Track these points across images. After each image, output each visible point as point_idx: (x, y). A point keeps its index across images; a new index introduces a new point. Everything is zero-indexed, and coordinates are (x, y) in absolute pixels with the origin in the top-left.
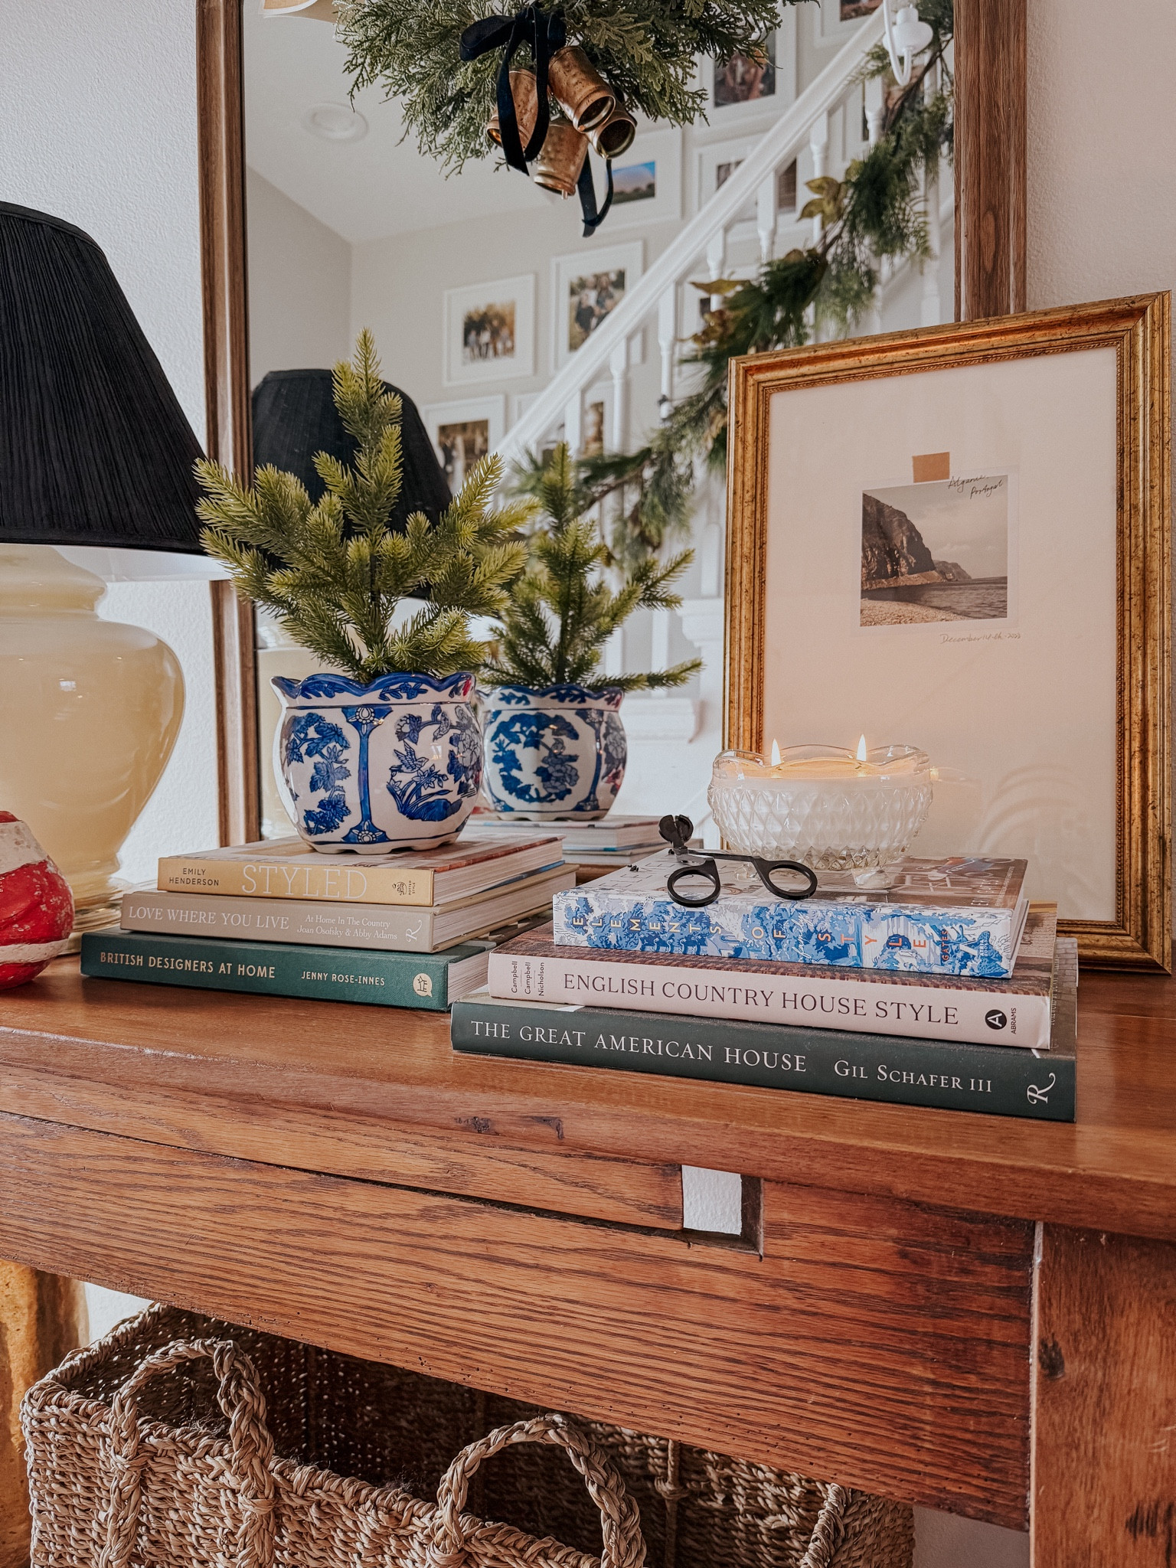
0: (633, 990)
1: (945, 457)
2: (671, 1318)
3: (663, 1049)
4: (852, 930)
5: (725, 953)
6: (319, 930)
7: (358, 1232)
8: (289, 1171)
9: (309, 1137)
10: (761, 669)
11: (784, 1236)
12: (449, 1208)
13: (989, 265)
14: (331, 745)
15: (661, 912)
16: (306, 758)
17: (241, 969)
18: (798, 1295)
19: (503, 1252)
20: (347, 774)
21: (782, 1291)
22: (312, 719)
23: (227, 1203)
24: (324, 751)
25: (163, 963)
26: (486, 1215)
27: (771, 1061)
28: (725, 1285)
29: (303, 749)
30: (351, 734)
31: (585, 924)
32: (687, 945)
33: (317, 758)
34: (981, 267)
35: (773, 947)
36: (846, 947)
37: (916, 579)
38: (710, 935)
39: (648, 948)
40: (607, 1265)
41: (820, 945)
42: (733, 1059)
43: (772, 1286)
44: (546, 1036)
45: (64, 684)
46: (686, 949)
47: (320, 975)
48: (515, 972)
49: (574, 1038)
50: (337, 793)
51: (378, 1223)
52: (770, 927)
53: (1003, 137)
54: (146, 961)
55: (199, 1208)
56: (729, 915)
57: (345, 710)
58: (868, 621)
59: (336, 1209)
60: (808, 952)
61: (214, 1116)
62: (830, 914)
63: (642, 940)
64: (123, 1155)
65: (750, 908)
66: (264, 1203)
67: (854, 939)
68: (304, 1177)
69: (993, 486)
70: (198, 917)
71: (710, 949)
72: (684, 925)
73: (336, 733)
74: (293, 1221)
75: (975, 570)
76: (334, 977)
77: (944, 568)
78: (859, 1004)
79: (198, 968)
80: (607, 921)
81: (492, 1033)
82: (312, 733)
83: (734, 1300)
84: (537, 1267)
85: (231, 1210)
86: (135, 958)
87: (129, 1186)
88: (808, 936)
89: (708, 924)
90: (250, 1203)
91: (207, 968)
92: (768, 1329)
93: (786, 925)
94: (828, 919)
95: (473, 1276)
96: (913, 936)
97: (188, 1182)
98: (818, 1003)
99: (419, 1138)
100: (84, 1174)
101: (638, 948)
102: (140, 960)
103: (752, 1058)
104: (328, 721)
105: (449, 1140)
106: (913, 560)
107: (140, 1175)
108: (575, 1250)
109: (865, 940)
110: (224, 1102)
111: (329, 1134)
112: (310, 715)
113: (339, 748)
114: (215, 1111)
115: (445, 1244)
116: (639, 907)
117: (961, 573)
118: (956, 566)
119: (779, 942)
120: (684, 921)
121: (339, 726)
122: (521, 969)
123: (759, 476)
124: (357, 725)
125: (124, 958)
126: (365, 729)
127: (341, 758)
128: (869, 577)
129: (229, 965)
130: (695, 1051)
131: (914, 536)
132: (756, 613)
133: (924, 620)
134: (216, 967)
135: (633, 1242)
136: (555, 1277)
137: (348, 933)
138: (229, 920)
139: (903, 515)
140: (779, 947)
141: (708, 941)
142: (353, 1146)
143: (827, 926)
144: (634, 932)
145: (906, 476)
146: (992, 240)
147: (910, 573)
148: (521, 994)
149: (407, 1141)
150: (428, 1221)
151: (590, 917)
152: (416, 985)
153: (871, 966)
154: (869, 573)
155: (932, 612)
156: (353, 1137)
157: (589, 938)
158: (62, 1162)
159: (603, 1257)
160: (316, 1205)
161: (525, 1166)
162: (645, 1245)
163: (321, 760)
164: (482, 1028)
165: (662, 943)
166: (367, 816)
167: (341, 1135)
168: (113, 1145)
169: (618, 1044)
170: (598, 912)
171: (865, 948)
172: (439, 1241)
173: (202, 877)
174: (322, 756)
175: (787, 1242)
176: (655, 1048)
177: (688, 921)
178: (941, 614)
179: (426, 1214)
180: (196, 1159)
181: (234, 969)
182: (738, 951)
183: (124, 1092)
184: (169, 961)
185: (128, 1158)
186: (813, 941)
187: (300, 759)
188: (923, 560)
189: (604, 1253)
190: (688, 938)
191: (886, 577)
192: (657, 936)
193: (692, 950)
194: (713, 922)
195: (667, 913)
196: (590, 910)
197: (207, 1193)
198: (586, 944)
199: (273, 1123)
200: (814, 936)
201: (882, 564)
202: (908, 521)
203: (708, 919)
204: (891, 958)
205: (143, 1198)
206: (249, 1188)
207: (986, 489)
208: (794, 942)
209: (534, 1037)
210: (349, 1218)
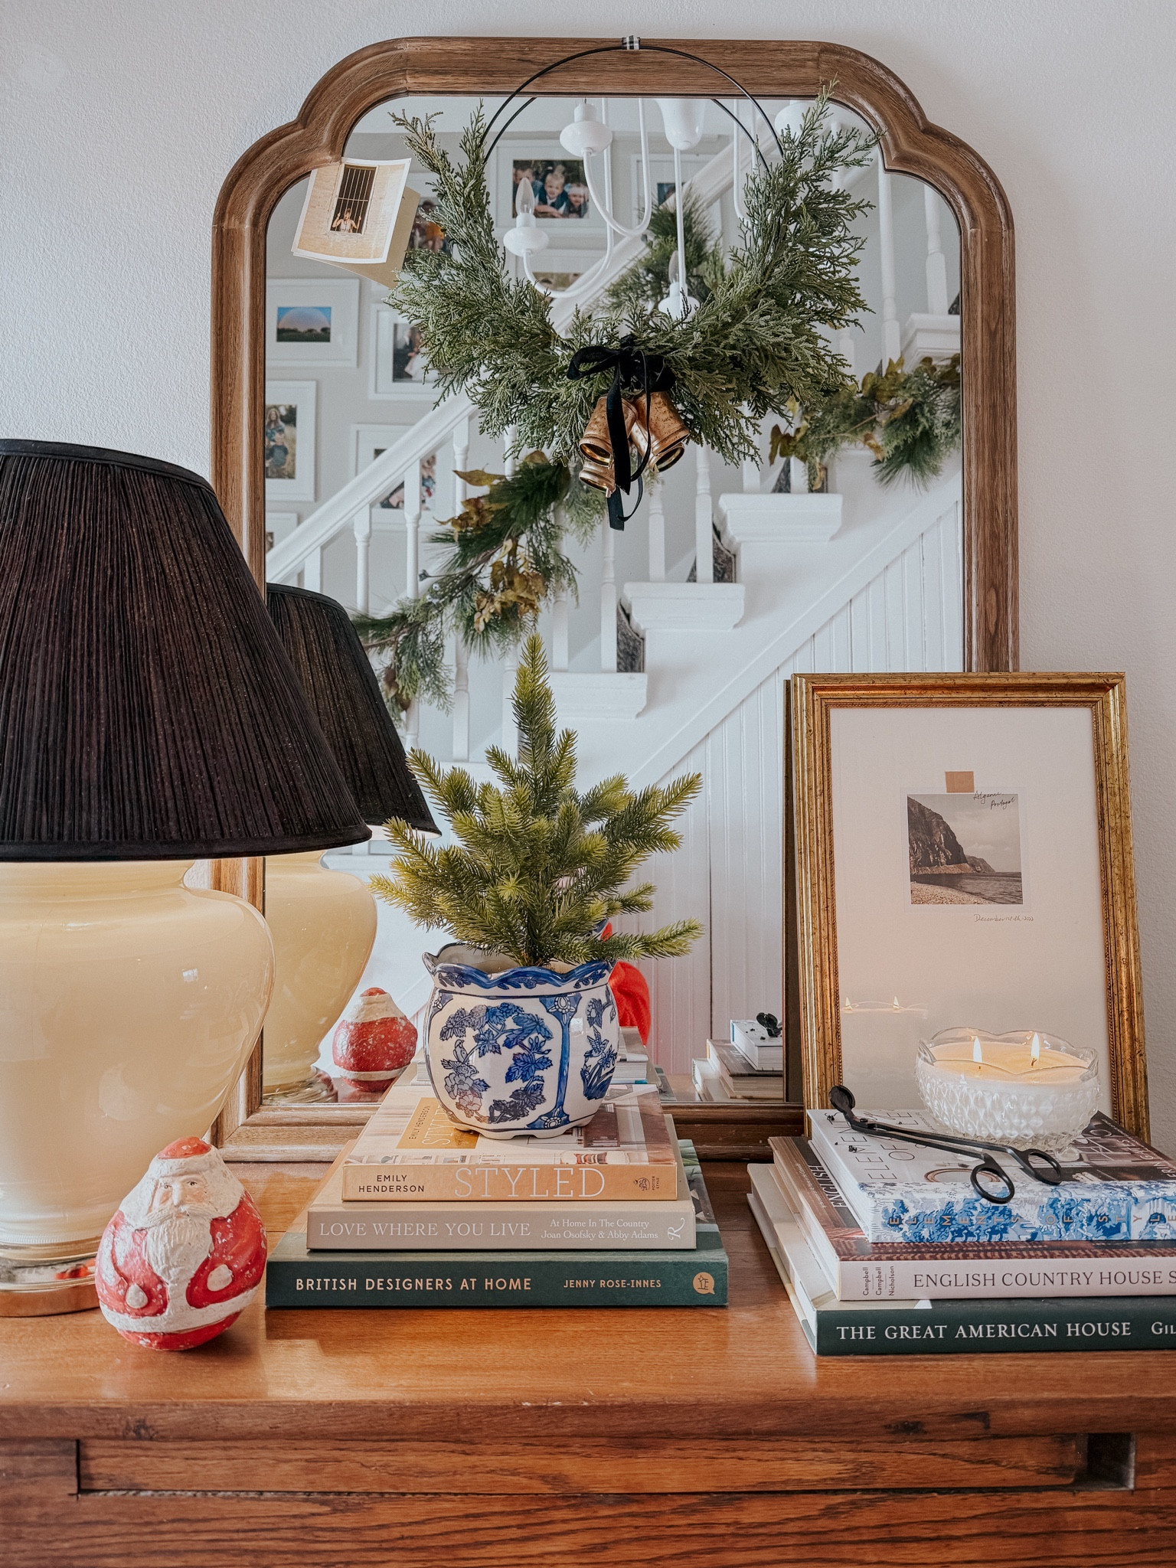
0: (977, 1283)
1: (969, 775)
2: (1057, 1557)
3: (1018, 1332)
4: (1124, 1212)
5: (1023, 1238)
6: (568, 1234)
7: (754, 1542)
8: (676, 1497)
9: (706, 1461)
10: (835, 937)
11: (1151, 1472)
12: (852, 1503)
13: (992, 629)
14: (533, 1036)
15: (970, 1206)
16: (504, 1049)
17: (488, 1284)
18: (1161, 1515)
19: (905, 1532)
20: (548, 1063)
21: (1149, 1516)
22: (506, 1010)
23: (596, 1541)
24: (526, 1042)
25: (385, 1284)
26: (889, 1503)
27: (1104, 1330)
28: (1104, 1520)
29: (501, 1040)
30: (552, 1023)
31: (901, 1223)
32: (991, 1233)
33: (517, 1049)
34: (987, 629)
35: (1063, 1230)
36: (1119, 1226)
37: (953, 869)
38: (1011, 1224)
39: (958, 1239)
40: (1004, 1524)
41: (1099, 1225)
42: (1074, 1333)
43: (1141, 1513)
44: (911, 1333)
45: (185, 974)
46: (990, 1238)
47: (586, 1283)
48: (867, 1277)
49: (936, 1332)
50: (535, 1083)
51: (776, 1529)
52: (1061, 1215)
53: (1002, 535)
54: (361, 1284)
55: (558, 1553)
56: (1028, 1207)
57: (543, 998)
58: (917, 900)
59: (728, 1525)
60: (1090, 1232)
61: (588, 1456)
62: (1108, 1201)
63: (953, 1232)
64: (461, 1514)
65: (1045, 1200)
66: (643, 1533)
67: (1125, 1219)
68: (693, 1500)
69: (1008, 801)
70: (414, 1229)
71: (1011, 1236)
72: (989, 1218)
73: (537, 1024)
74: (678, 1545)
75: (998, 865)
76: (602, 1283)
77: (974, 862)
78: (1157, 1275)
79: (433, 1285)
80: (921, 1219)
81: (857, 1336)
82: (510, 1023)
83: (1110, 1531)
84: (938, 1538)
85: (604, 1547)
86: (346, 1283)
87: (466, 1546)
88: (1090, 1219)
89: (1010, 1216)
90: (626, 1536)
91: (445, 1285)
92: (1139, 1547)
93: (1074, 1212)
94: (1106, 1205)
95: (875, 1559)
96: (1167, 1214)
97: (550, 1529)
98: (1128, 1277)
99: (827, 1445)
100: (400, 1544)
101: (949, 1240)
102: (353, 1284)
103: (1089, 1329)
104: (527, 1011)
105: (859, 1443)
106: (949, 853)
107: (481, 1532)
108: (975, 1517)
109: (1133, 1219)
110: (603, 1441)
111: (727, 1455)
112: (504, 1005)
113: (541, 1038)
114: (589, 1451)
115: (847, 1536)
116: (950, 1205)
117: (987, 867)
118: (982, 861)
119: (1067, 1225)
120: (990, 1214)
121: (540, 1016)
122: (872, 1273)
123: (826, 774)
124: (558, 1015)
125: (331, 1283)
126: (565, 1017)
127: (544, 1049)
128: (916, 864)
129: (473, 1280)
130: (1043, 1330)
131: (950, 835)
132: (829, 890)
133: (961, 902)
134: (456, 1284)
135: (1027, 1501)
136: (955, 1544)
137: (601, 1234)
138: (455, 1231)
139: (938, 817)
140: (1067, 1230)
141: (1009, 1229)
142: (755, 1462)
143: (1105, 1210)
144: (946, 1227)
145: (940, 787)
146: (994, 611)
147: (948, 863)
148: (872, 1295)
149: (814, 1450)
150: (830, 1518)
151: (906, 1217)
152: (696, 1284)
153: (1137, 1238)
154: (915, 861)
155: (966, 896)
156: (757, 1454)
157: (904, 1235)
158: (370, 1535)
159: (997, 1518)
160: (705, 1525)
161: (935, 1454)
162: (1037, 1500)
163: (522, 1051)
164: (848, 1333)
165: (970, 1234)
166: (560, 1104)
167: (741, 1454)
168: (447, 1505)
169: (976, 1332)
170: (913, 1212)
171: (1133, 1225)
172: (841, 1534)
173: (402, 1184)
174: (523, 1047)
175: (1153, 1476)
176: (1009, 1332)
177: (993, 1214)
178: (973, 899)
179: (830, 1512)
180: (559, 1503)
181: (480, 1284)
182: (1034, 1235)
183: (466, 1448)
184: (394, 1283)
185: (467, 1516)
186: (1094, 1223)
187: (497, 1050)
188: (957, 854)
189: (1000, 1515)
190: (993, 1228)
191: (930, 865)
192: (966, 1228)
193: (996, 1238)
194: (1014, 1213)
195: (975, 1208)
196: (905, 1210)
197: (572, 1536)
198: (901, 1240)
199: (662, 1453)
200: (1095, 1219)
201: (926, 855)
202: (944, 823)
203: (1010, 1211)
204: (1152, 1232)
205: (487, 1555)
206: (627, 1521)
207: (1003, 803)
208: (1079, 1224)
209: (899, 1335)
210: (743, 1532)
